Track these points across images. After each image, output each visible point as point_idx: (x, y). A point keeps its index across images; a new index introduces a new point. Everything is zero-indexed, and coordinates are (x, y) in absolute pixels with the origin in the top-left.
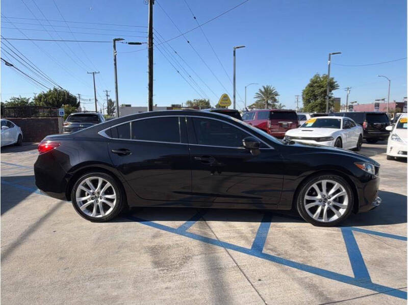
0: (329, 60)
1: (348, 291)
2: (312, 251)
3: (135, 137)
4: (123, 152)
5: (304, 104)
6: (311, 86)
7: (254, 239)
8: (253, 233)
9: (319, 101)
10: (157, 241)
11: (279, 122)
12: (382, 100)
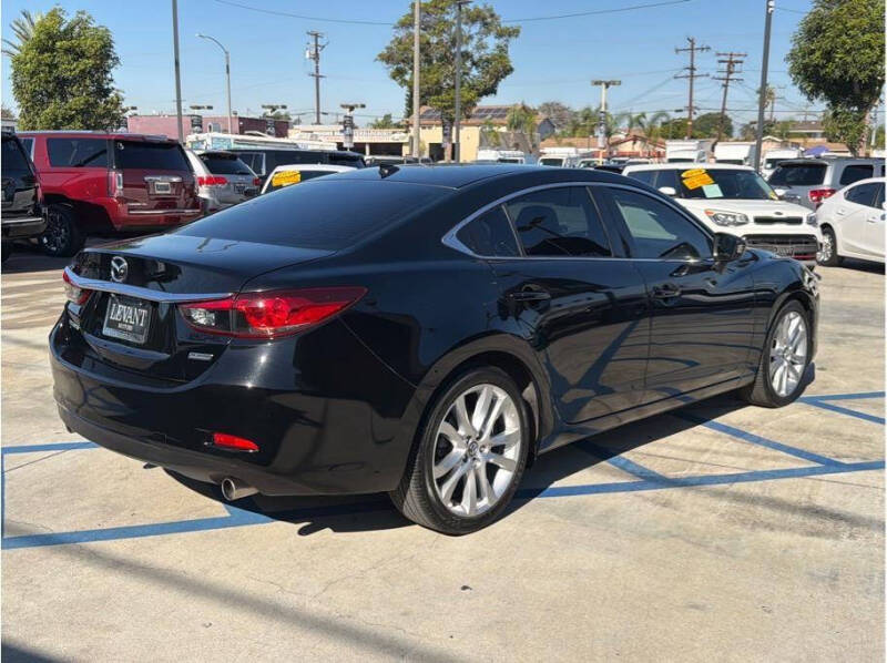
11: (146, 178)
12: (210, 108)
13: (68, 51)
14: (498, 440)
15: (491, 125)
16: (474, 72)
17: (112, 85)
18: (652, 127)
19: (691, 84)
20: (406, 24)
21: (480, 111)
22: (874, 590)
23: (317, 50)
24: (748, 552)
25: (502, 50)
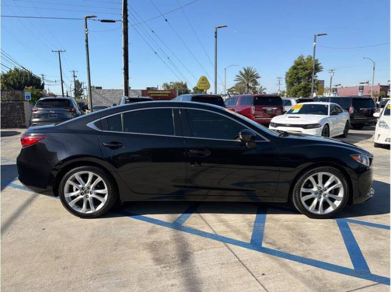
0: (315, 42)
1: (350, 283)
2: (311, 244)
3: (127, 129)
4: (115, 146)
5: (287, 87)
6: (294, 68)
7: (251, 233)
8: (250, 226)
9: (303, 83)
10: (154, 237)
11: (263, 108)
12: (367, 83)
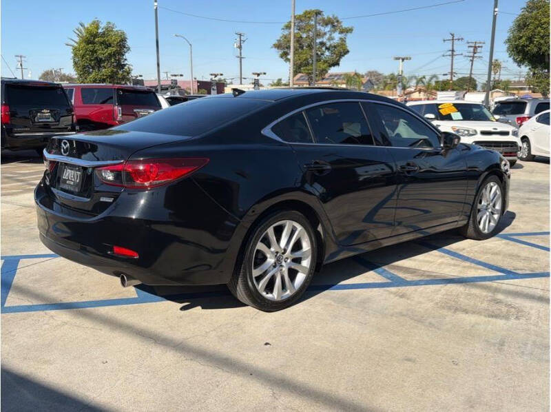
11: (135, 110)
12: (181, 75)
13: (102, 43)
14: (297, 254)
15: (337, 84)
16: (327, 53)
17: (126, 62)
18: (429, 84)
19: (452, 60)
20: (288, 27)
21: (331, 76)
22: (527, 353)
23: (240, 43)
24: (449, 326)
25: (343, 40)
